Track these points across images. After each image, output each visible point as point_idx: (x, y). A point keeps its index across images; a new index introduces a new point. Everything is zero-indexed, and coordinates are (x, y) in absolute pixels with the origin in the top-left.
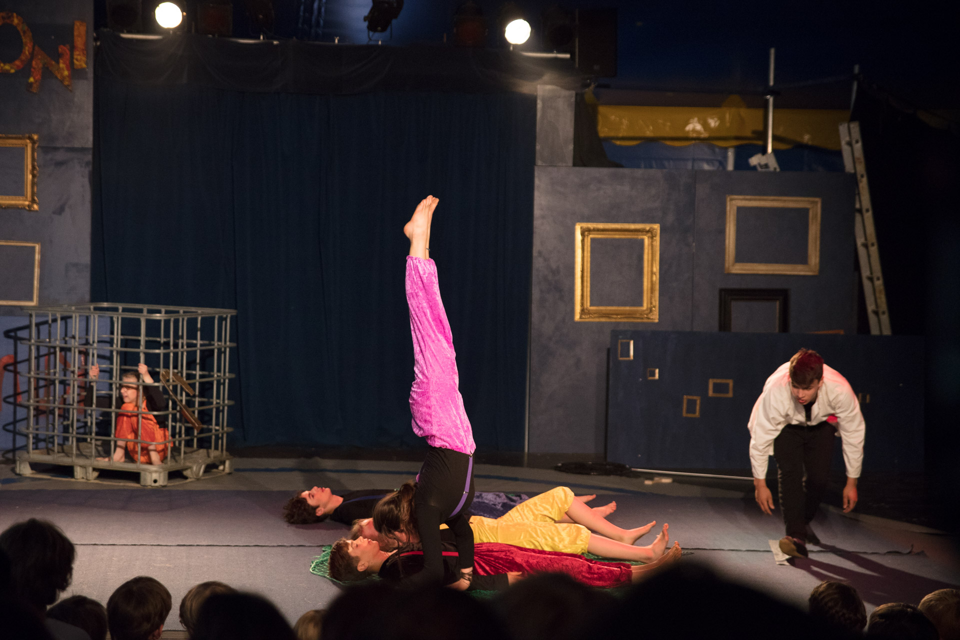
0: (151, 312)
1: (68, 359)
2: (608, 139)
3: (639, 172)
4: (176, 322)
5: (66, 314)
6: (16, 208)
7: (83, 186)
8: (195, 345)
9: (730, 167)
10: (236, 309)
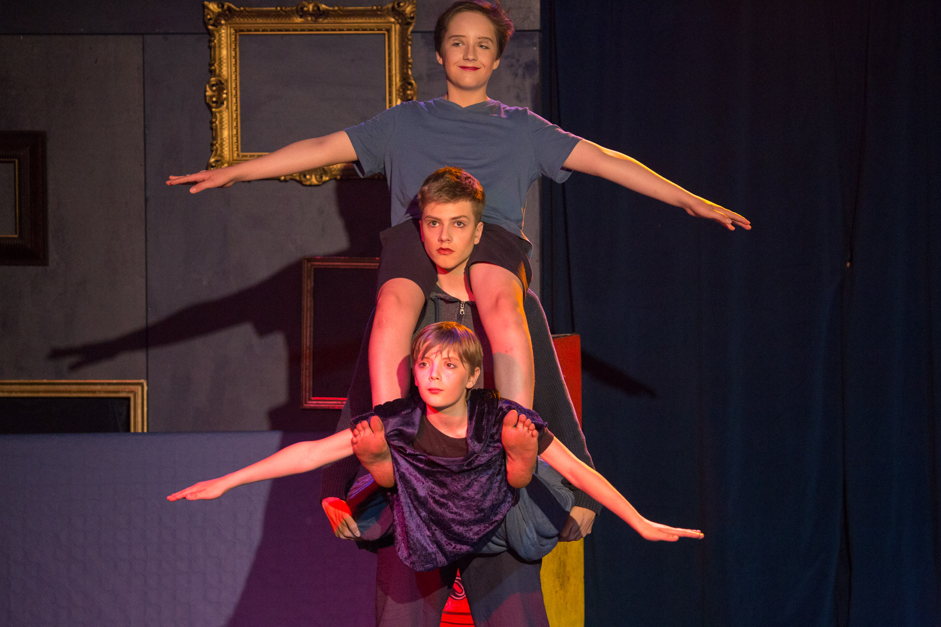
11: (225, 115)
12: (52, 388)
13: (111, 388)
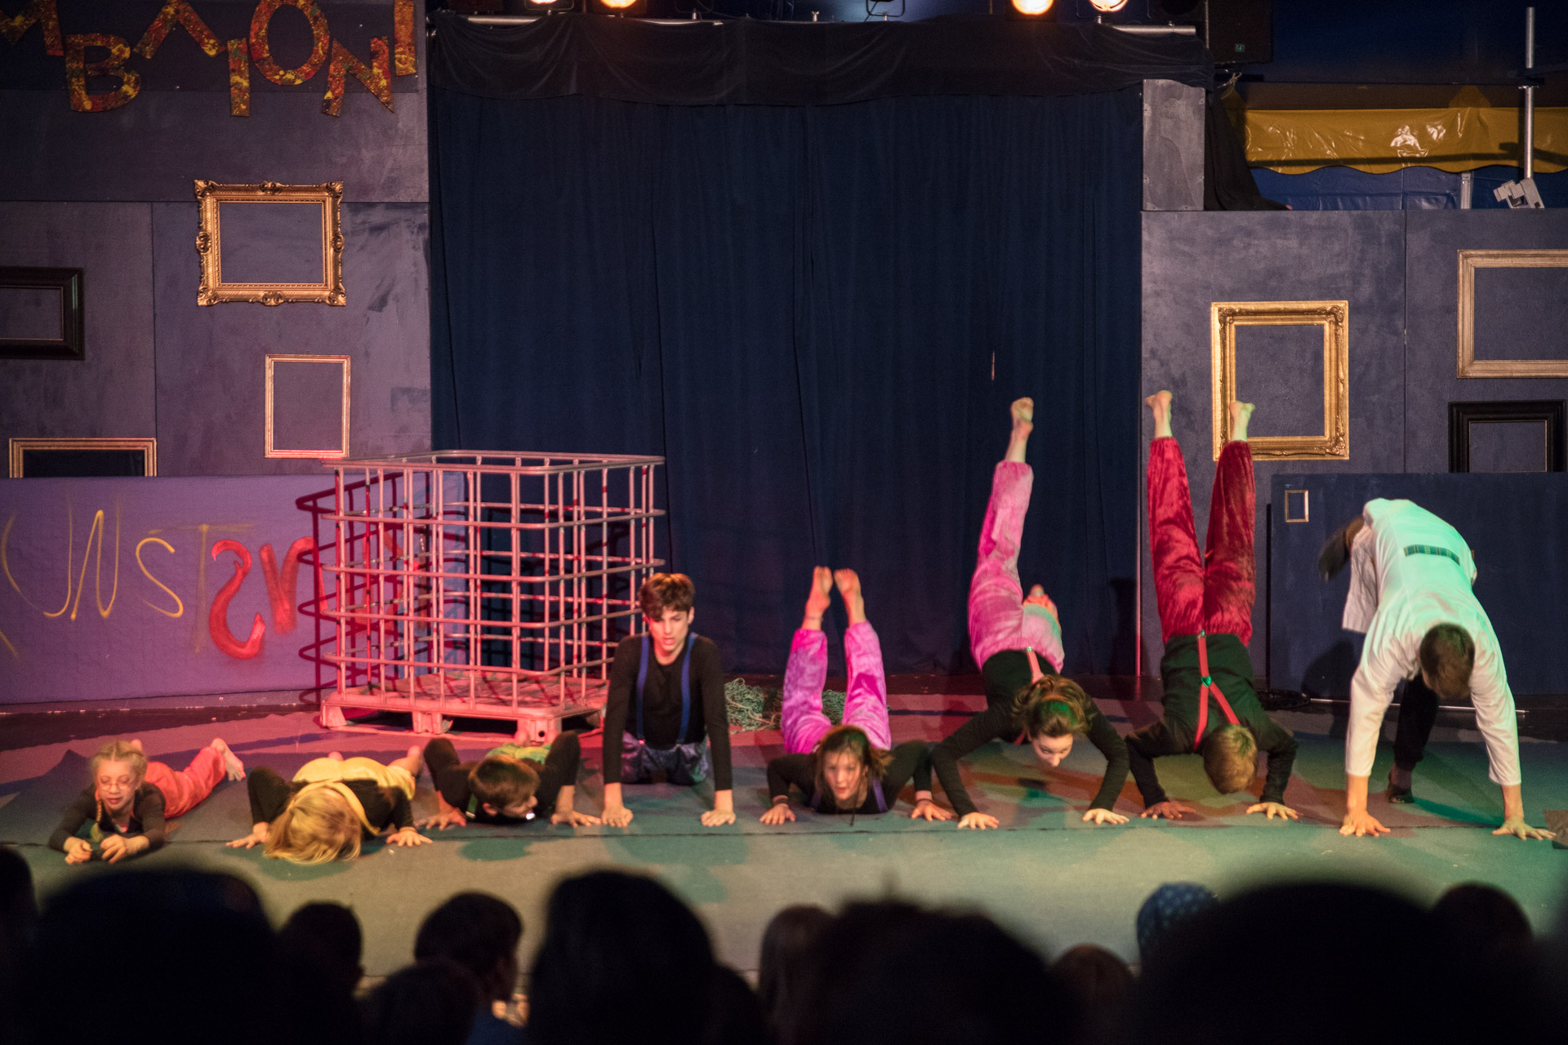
0: (526, 463)
1: (398, 542)
2: (1262, 165)
3: (1313, 217)
4: (568, 478)
5: (394, 469)
6: (310, 301)
7: (415, 265)
8: (600, 515)
9: (1465, 204)
10: (665, 455)
11: (210, 257)
12: (89, 443)
13: (130, 444)
